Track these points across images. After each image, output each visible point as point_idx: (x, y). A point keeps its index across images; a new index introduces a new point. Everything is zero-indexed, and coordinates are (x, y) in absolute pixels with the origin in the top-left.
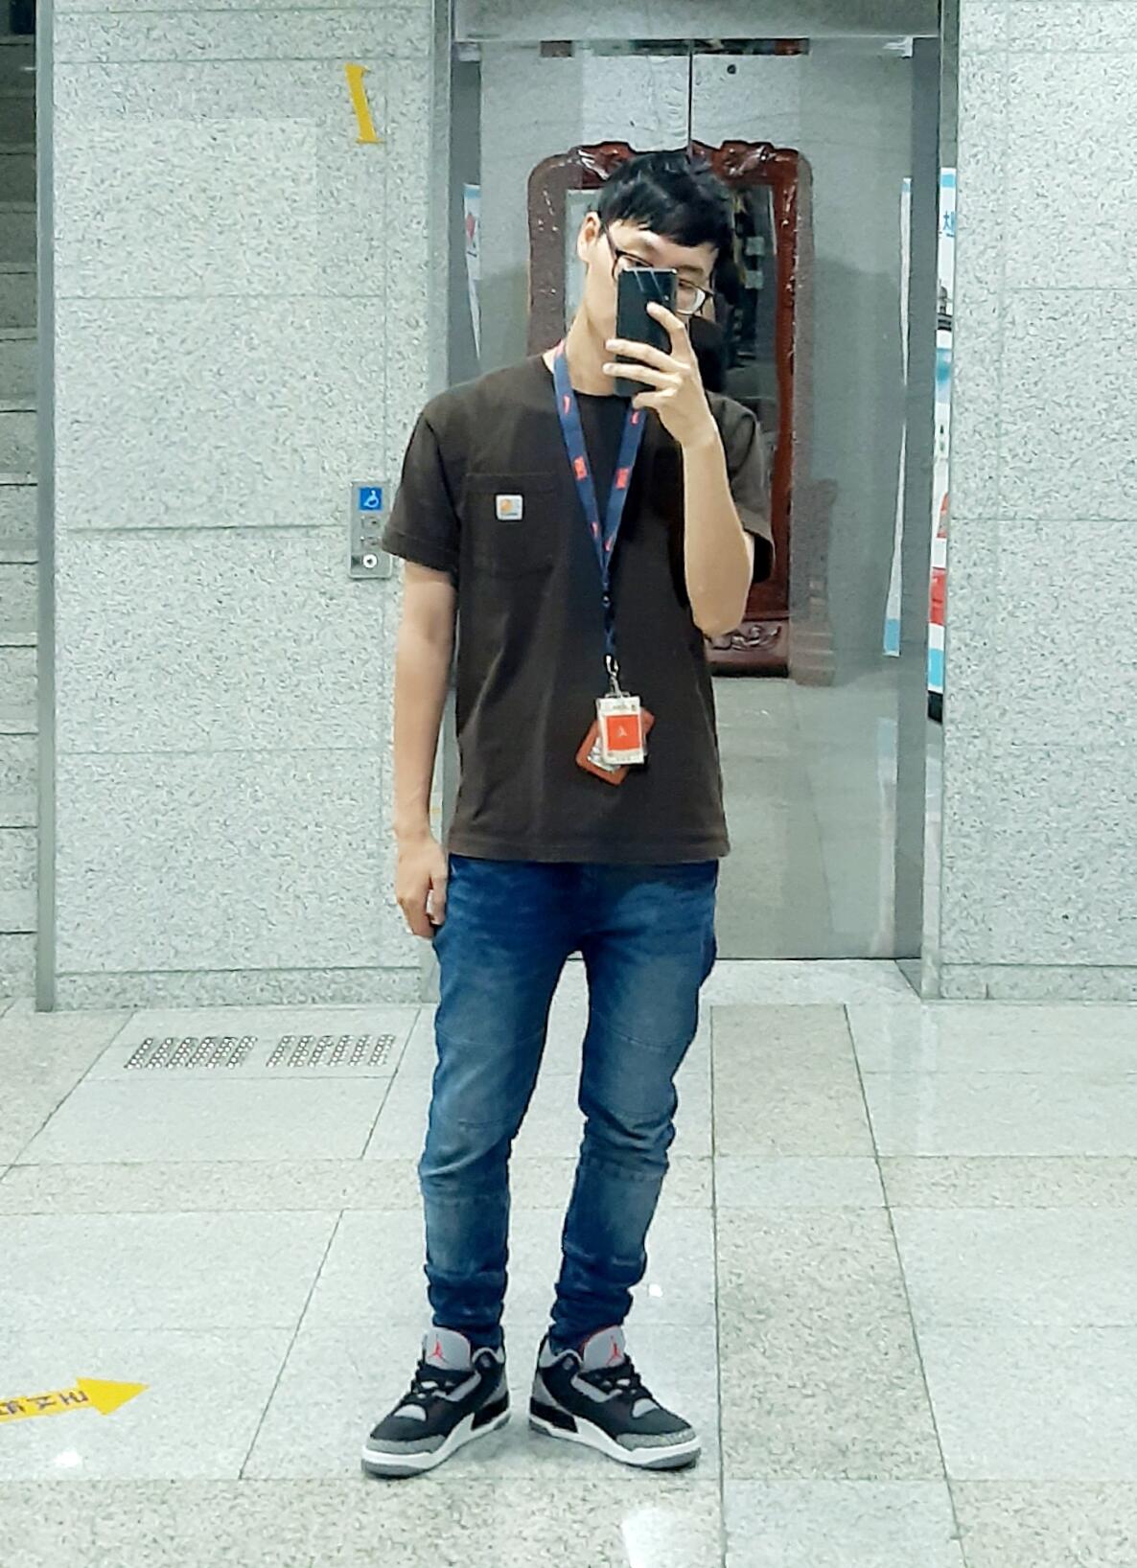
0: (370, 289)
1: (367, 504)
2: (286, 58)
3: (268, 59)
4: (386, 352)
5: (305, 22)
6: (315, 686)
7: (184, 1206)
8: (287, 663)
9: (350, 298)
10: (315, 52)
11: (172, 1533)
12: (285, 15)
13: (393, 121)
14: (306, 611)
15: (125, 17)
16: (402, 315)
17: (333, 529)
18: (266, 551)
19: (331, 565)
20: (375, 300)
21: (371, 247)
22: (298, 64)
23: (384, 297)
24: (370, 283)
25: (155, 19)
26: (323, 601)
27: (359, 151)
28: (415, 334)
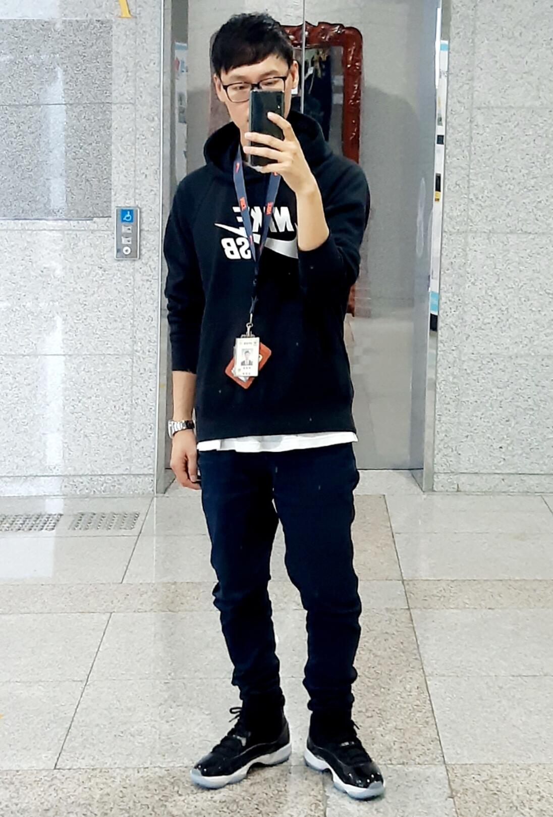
0: (127, 99)
1: (125, 219)
4: (136, 134)
6: (95, 319)
7: (22, 611)
8: (80, 306)
9: (115, 104)
11: (17, 802)
13: (139, 6)
14: (91, 277)
16: (145, 114)
17: (105, 232)
18: (68, 244)
19: (105, 252)
20: (130, 106)
21: (127, 76)
23: (134, 104)
24: (126, 96)
26: (100, 272)
27: (121, 22)
28: (152, 125)
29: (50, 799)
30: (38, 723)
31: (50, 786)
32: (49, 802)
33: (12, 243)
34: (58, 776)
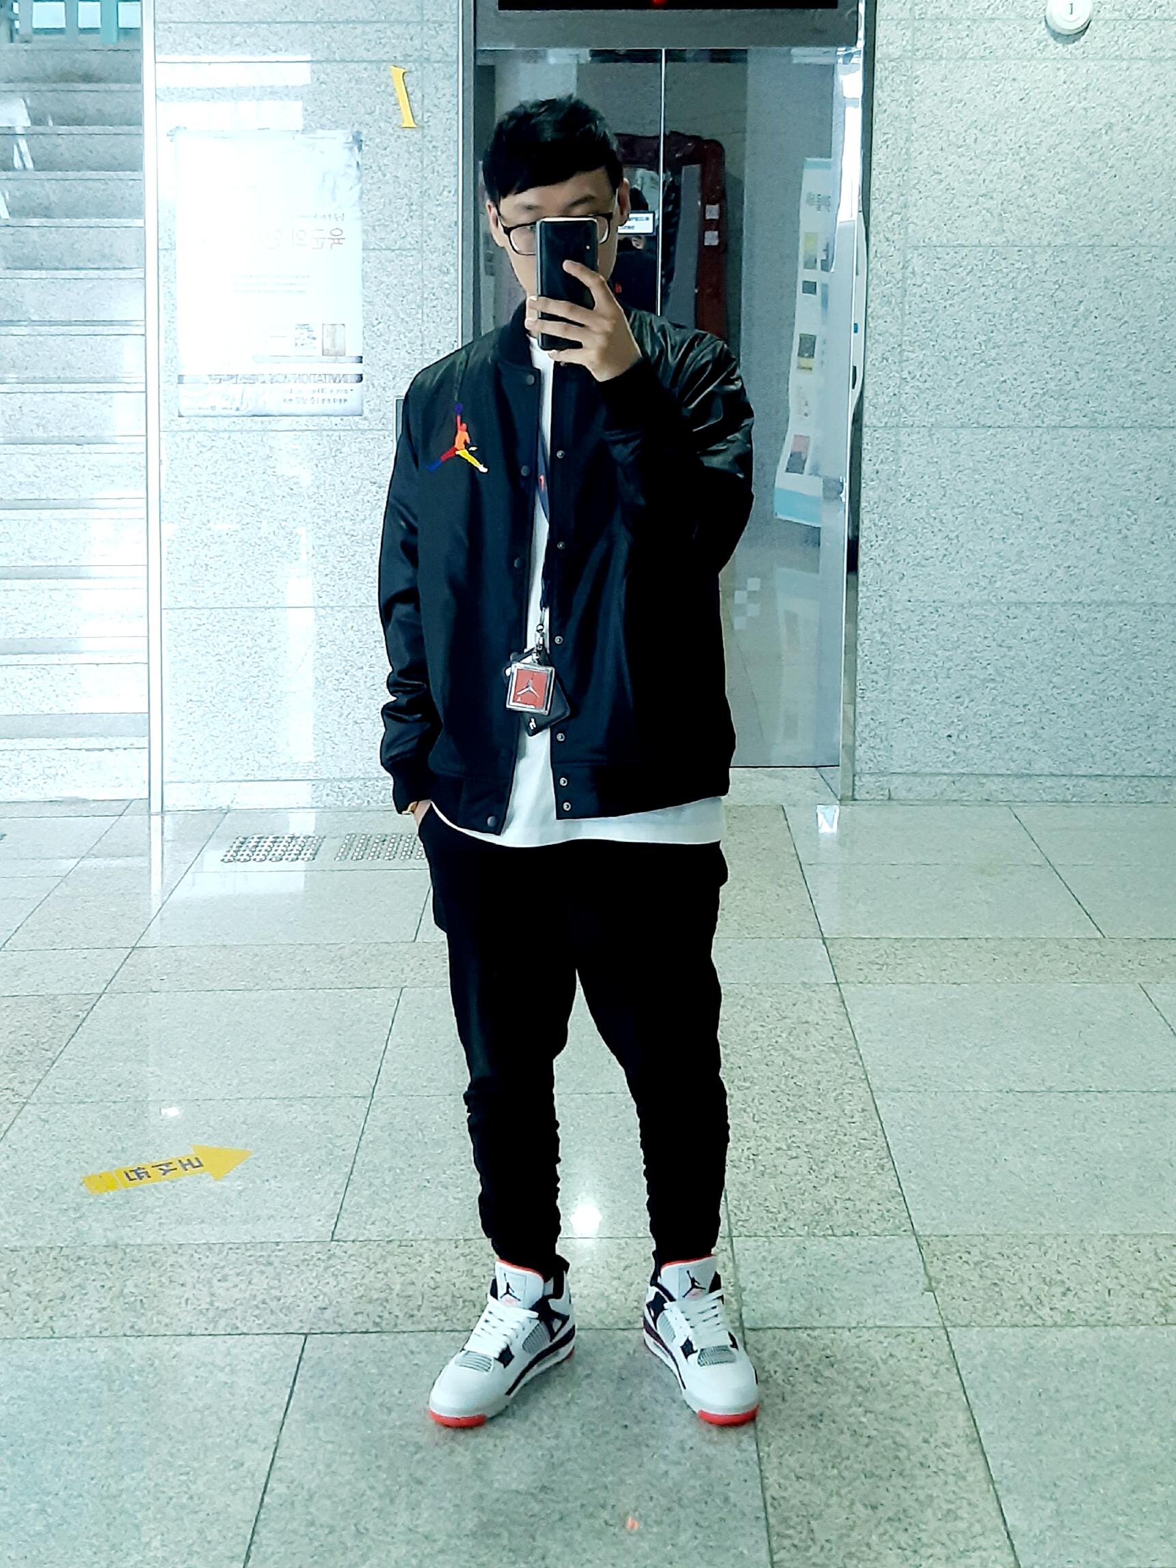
0: (410, 244)
2: (343, 61)
3: (327, 61)
4: (423, 293)
5: (359, 31)
8: (345, 537)
9: (393, 251)
10: (366, 55)
11: (279, 1294)
12: (342, 26)
13: (428, 111)
14: (359, 497)
15: (213, 26)
16: (436, 264)
17: (381, 433)
18: (327, 449)
19: (380, 461)
20: (414, 252)
21: (411, 211)
22: (352, 66)
23: (421, 251)
24: (409, 239)
25: (237, 28)
26: (374, 488)
27: (401, 134)
28: (446, 279)
29: (326, 1290)
30: (305, 1166)
31: (326, 1269)
32: (325, 1294)
33: (249, 450)
34: (338, 1252)
